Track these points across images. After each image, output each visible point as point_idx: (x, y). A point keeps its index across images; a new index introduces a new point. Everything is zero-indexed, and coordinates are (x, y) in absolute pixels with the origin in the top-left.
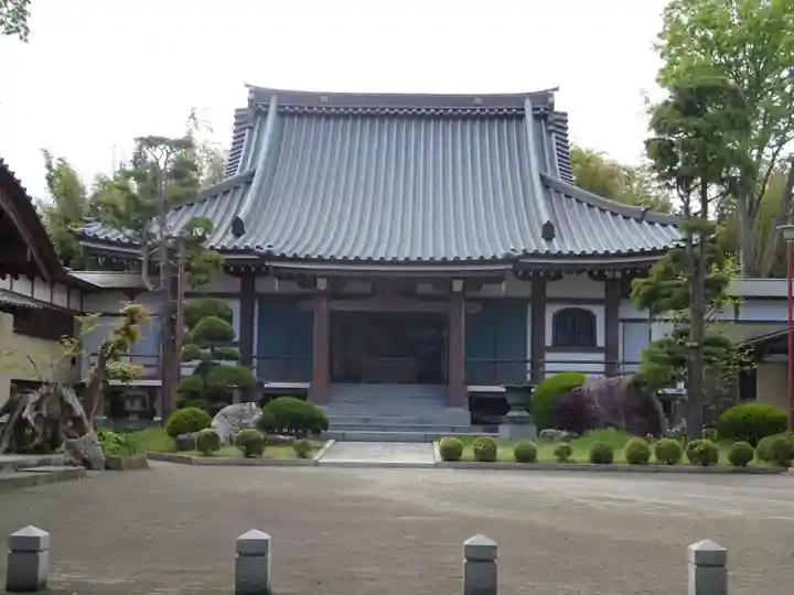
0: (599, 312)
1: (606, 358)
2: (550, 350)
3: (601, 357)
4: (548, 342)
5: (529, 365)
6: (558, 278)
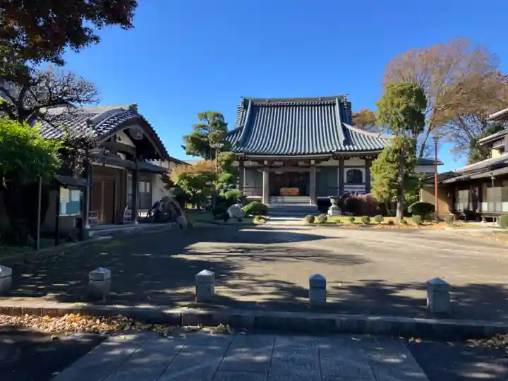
0: (363, 170)
1: (366, 186)
2: (346, 184)
3: (364, 186)
4: (345, 181)
5: (338, 189)
6: (348, 158)
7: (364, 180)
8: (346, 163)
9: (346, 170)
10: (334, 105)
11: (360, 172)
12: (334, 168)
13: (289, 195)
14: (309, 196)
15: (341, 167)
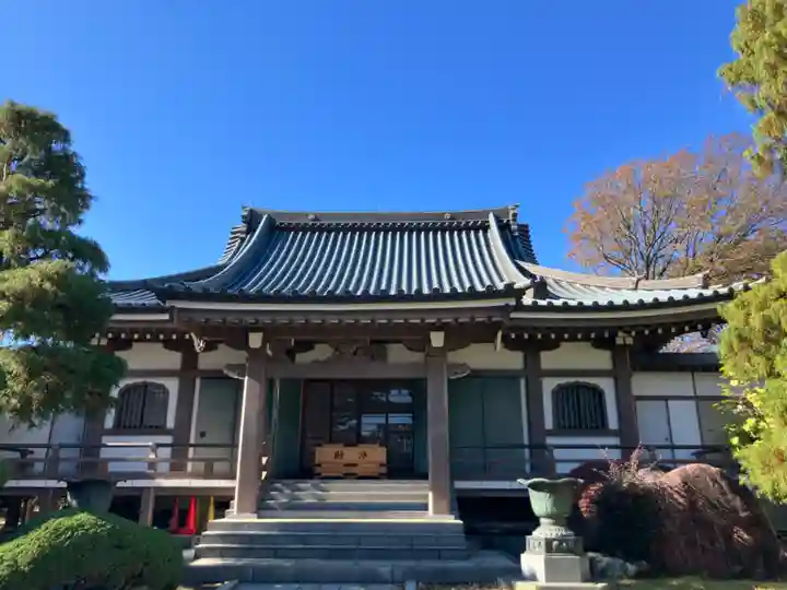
0: (607, 385)
1: (621, 441)
2: (550, 433)
3: (614, 441)
4: (549, 424)
5: (527, 451)
6: (553, 345)
7: (613, 423)
8: (548, 360)
9: (549, 385)
10: (486, 228)
11: (598, 394)
12: (509, 377)
13: (350, 474)
14: (425, 477)
15: (534, 373)
